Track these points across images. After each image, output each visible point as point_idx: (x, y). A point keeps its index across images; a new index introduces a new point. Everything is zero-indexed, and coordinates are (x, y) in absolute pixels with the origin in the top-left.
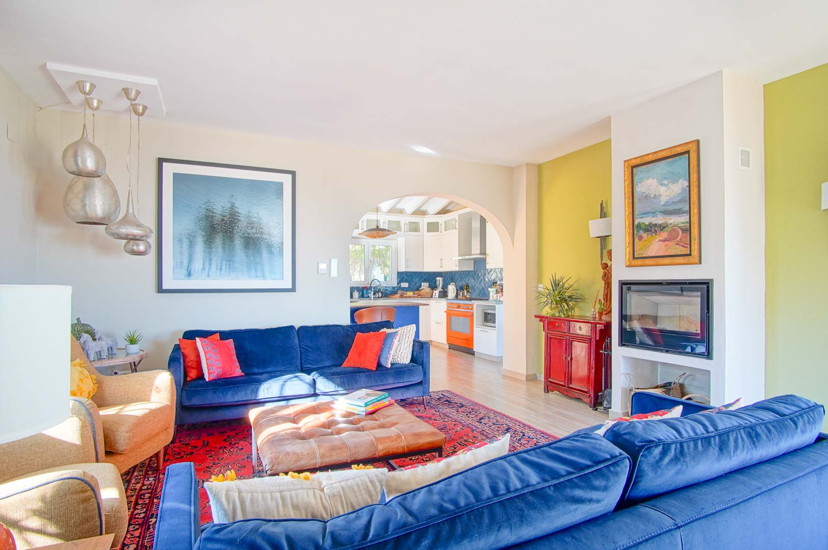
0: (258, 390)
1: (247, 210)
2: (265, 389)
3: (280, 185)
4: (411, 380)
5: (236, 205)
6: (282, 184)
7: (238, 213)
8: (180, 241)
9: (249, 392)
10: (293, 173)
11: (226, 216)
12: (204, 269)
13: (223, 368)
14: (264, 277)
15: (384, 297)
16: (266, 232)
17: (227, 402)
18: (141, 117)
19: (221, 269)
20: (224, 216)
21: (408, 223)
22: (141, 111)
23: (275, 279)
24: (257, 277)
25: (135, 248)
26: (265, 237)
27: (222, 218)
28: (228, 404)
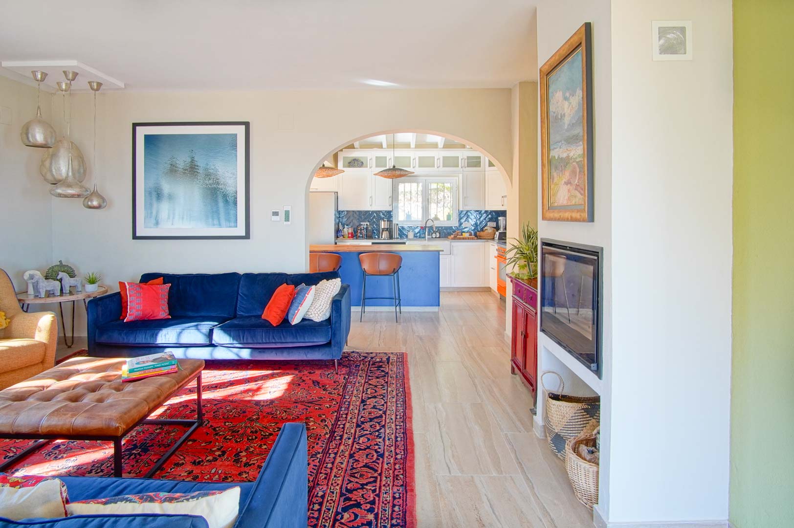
0: (157, 335)
1: (205, 163)
2: (163, 336)
3: (235, 136)
4: (315, 340)
5: (196, 159)
6: (236, 135)
7: (197, 166)
8: (150, 193)
9: (148, 336)
10: (247, 125)
11: (187, 170)
12: (169, 218)
13: (143, 311)
14: (220, 225)
15: (443, 237)
16: (222, 182)
17: (129, 343)
18: (97, 92)
19: (183, 218)
20: (185, 170)
21: (466, 158)
22: (95, 87)
23: (230, 227)
24: (214, 225)
25: (89, 203)
26: (220, 187)
27: (184, 171)
28: (129, 345)
